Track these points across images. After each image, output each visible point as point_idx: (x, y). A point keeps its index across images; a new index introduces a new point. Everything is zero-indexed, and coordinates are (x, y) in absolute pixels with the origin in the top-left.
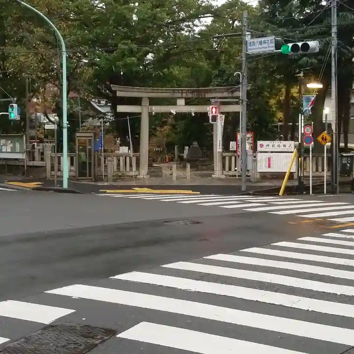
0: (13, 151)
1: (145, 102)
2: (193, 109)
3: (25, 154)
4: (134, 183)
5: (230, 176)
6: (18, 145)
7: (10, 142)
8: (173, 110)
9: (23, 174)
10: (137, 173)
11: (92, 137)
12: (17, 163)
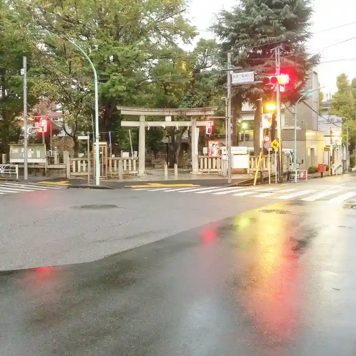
0: (34, 157)
1: (142, 119)
2: (178, 124)
3: (45, 159)
4: (135, 180)
5: (204, 172)
6: (38, 153)
7: (31, 150)
8: (163, 125)
9: (44, 175)
10: (137, 172)
11: (105, 145)
12: (37, 166)
